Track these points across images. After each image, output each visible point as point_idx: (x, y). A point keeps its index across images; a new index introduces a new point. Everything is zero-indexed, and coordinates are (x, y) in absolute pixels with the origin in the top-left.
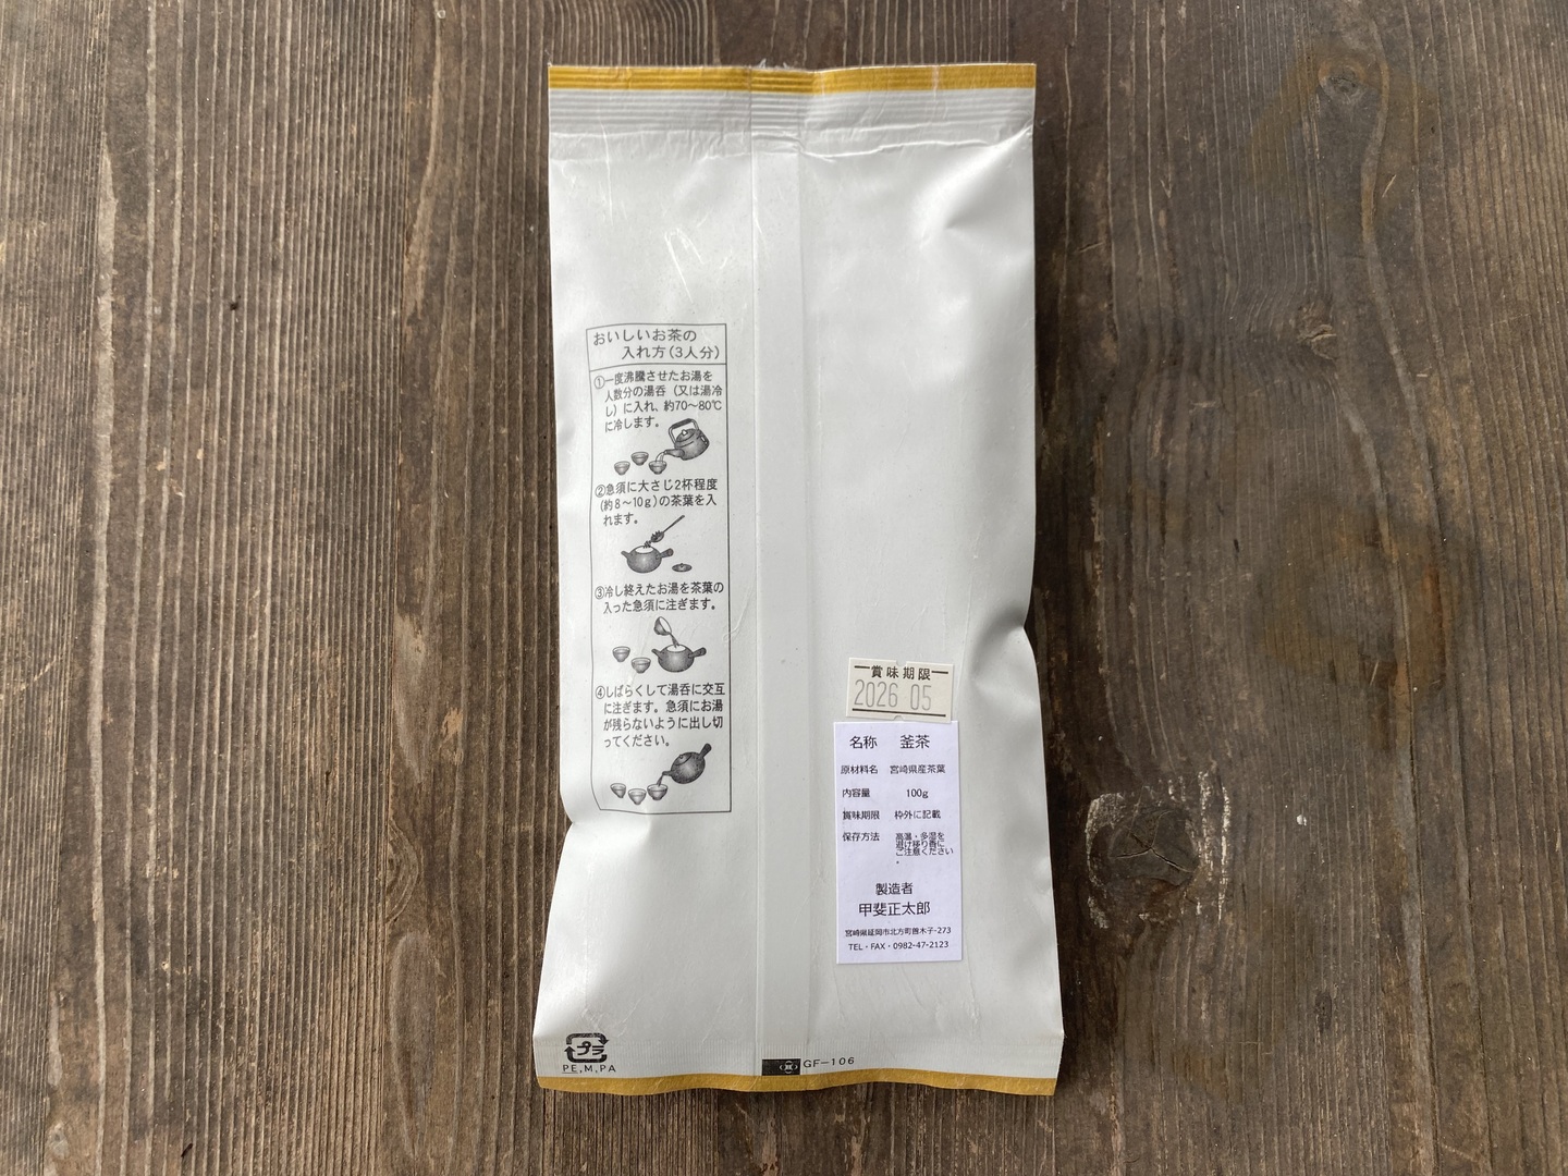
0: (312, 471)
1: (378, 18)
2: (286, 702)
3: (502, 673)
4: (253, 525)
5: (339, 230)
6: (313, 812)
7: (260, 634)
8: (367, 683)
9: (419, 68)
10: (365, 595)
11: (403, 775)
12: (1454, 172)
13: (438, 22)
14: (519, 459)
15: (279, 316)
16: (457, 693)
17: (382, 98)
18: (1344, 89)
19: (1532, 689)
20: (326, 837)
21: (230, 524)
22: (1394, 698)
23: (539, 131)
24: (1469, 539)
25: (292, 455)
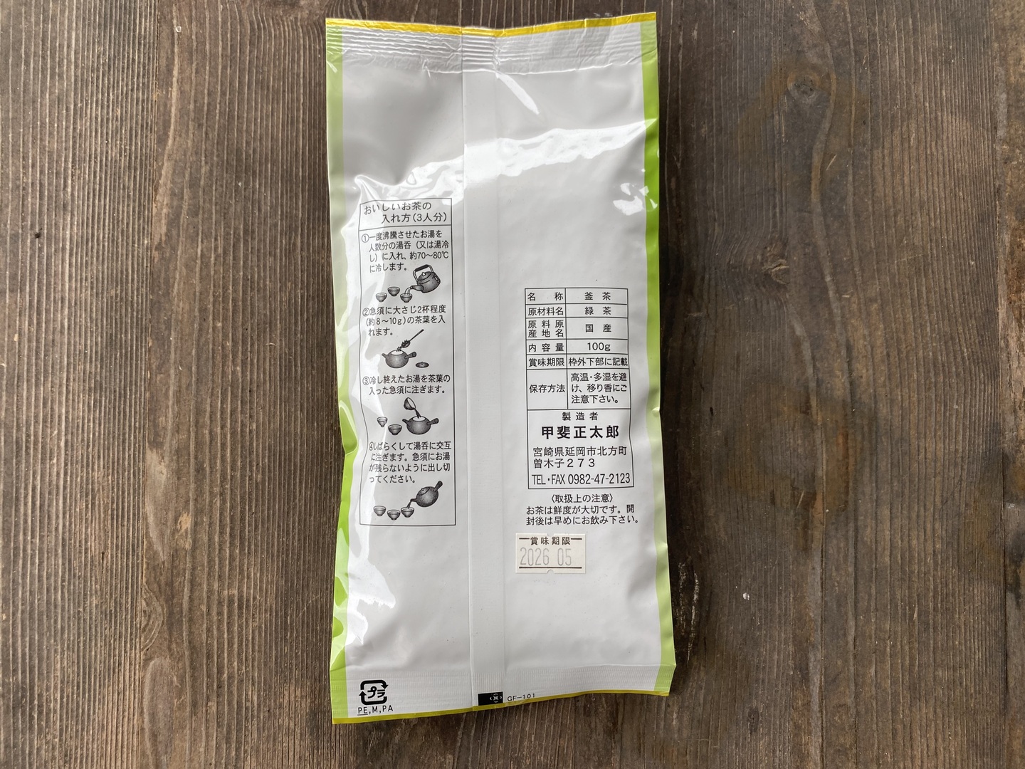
0: (91, 351)
1: (134, 31)
2: (76, 506)
3: (217, 490)
4: (52, 387)
5: (108, 183)
6: (93, 579)
7: (58, 460)
8: (129, 494)
9: (163, 68)
10: (127, 436)
11: (153, 556)
12: (877, 153)
13: (176, 35)
14: (229, 344)
15: (68, 243)
16: (187, 502)
17: (138, 89)
18: (804, 92)
19: (905, 512)
20: (102, 595)
21: (37, 385)
22: (813, 516)
23: (245, 115)
24: (870, 410)
25: (78, 339)
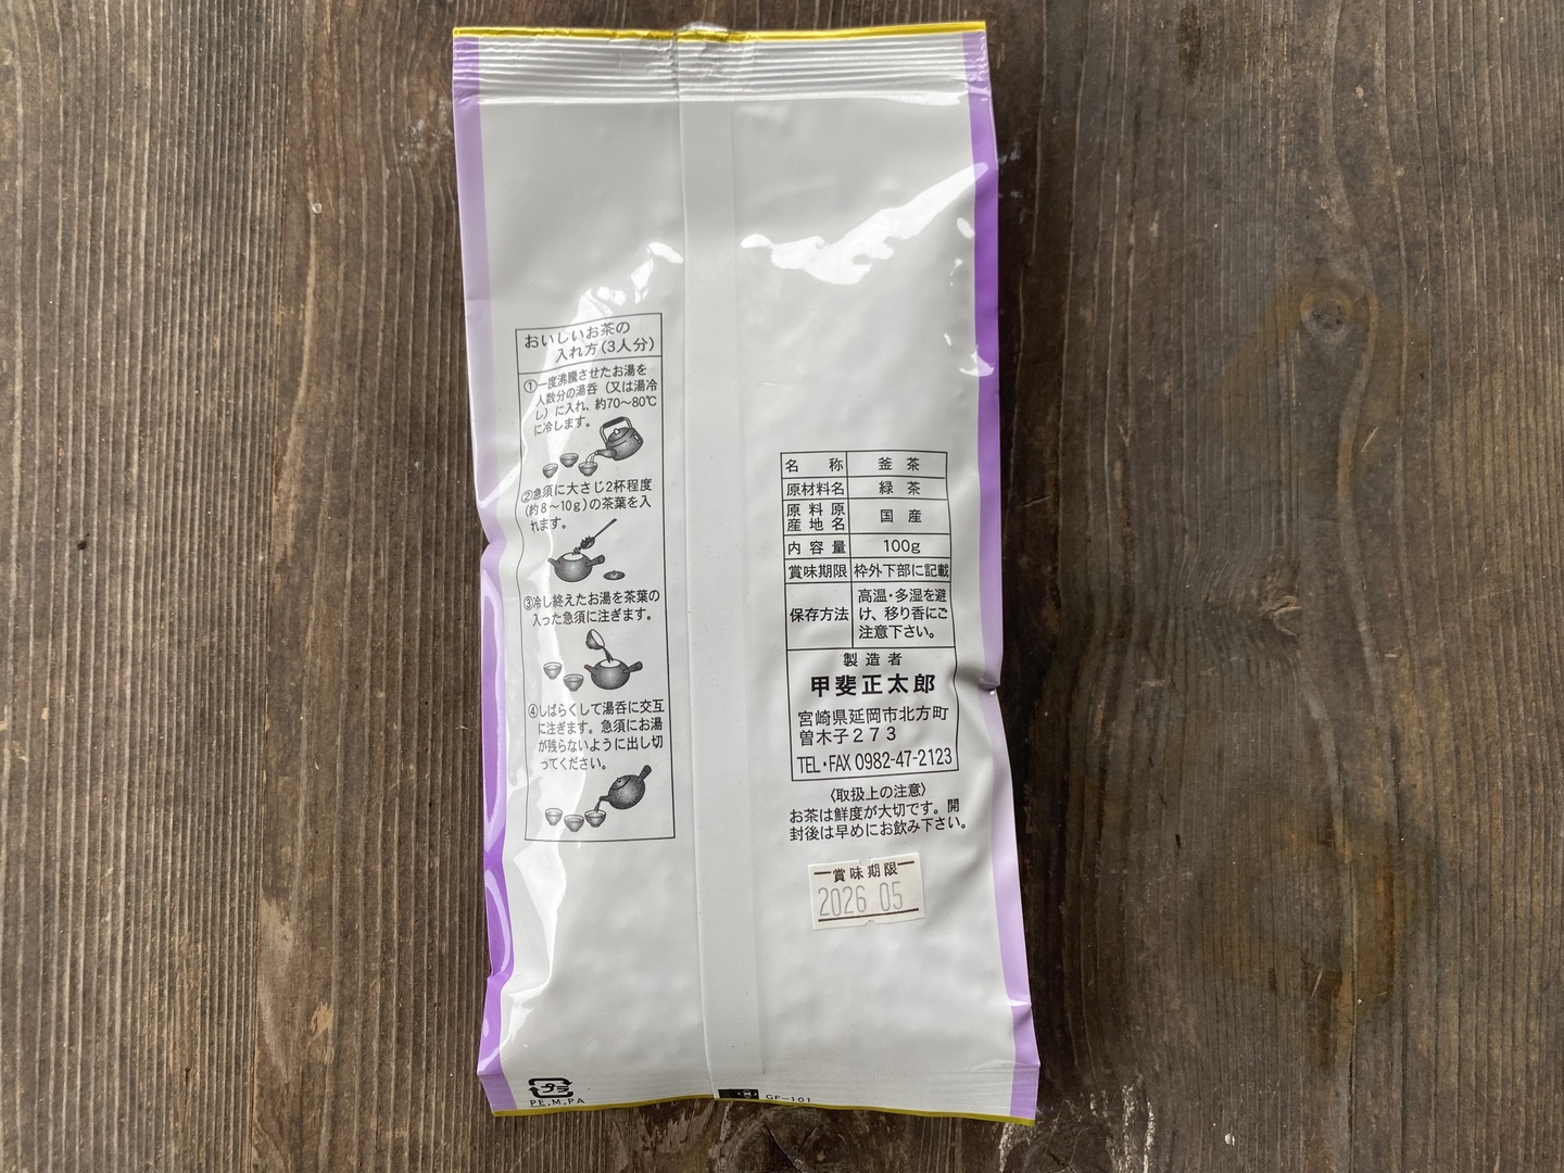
0: (170, 736)
1: (244, 210)
2: (142, 992)
3: (376, 966)
4: (104, 796)
5: (199, 460)
6: (172, 1112)
7: (113, 916)
8: (230, 973)
9: (291, 272)
10: (228, 876)
11: (269, 1076)
12: (1441, 426)
13: (313, 217)
14: (397, 727)
15: (132, 559)
16: (327, 986)
17: (249, 306)
18: (1327, 326)
19: (1483, 1004)
20: (185, 1139)
21: (79, 793)
22: (1337, 1011)
23: (426, 351)
24: (1429, 838)
25: (147, 718)
